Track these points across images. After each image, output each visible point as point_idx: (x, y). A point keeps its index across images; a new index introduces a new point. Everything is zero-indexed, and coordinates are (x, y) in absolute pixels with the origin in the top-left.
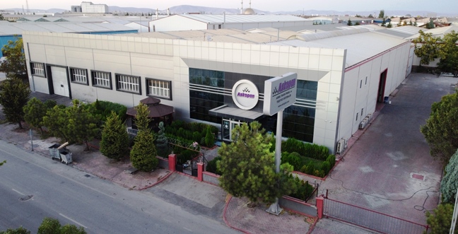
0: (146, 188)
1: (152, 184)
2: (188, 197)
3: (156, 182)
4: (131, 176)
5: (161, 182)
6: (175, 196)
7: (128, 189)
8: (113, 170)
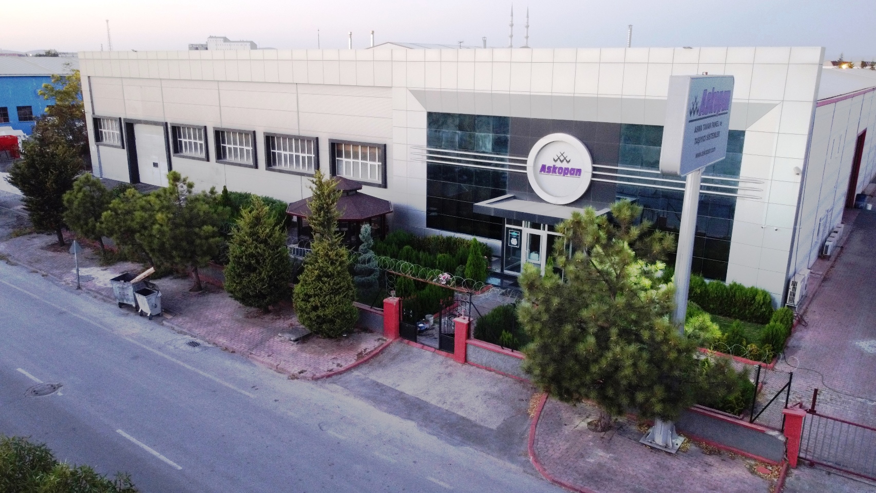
0: (330, 375)
1: (345, 365)
2: (433, 400)
3: (352, 362)
4: (294, 348)
5: (366, 362)
6: (401, 396)
7: (285, 376)
8: (252, 332)
